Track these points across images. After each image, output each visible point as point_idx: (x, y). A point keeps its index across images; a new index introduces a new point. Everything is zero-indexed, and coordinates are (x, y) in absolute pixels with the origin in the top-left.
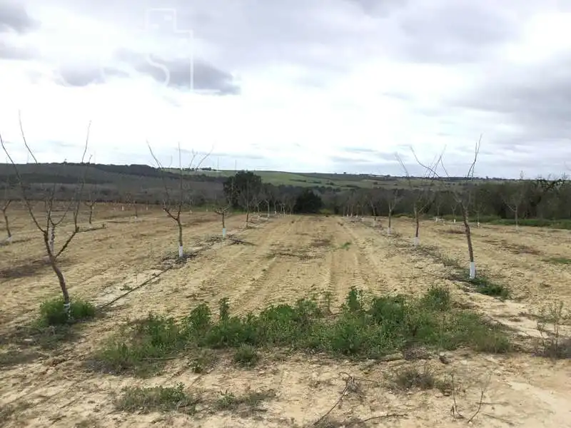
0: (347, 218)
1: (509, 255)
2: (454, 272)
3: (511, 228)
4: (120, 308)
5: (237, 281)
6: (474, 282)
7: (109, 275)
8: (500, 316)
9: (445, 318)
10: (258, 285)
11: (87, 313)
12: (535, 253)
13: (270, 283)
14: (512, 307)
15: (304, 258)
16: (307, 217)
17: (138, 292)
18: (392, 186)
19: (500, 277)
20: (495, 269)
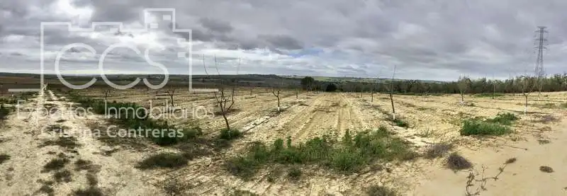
0: (346, 94)
1: (405, 108)
2: (387, 117)
3: (403, 96)
4: (250, 134)
5: (299, 123)
6: (395, 121)
7: (250, 118)
8: (407, 137)
9: (385, 141)
10: (307, 125)
11: (236, 135)
12: (414, 106)
13: (312, 125)
14: (411, 132)
15: (328, 112)
16: (330, 93)
17: (258, 126)
18: (361, 81)
19: (404, 118)
20: (402, 114)
